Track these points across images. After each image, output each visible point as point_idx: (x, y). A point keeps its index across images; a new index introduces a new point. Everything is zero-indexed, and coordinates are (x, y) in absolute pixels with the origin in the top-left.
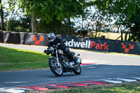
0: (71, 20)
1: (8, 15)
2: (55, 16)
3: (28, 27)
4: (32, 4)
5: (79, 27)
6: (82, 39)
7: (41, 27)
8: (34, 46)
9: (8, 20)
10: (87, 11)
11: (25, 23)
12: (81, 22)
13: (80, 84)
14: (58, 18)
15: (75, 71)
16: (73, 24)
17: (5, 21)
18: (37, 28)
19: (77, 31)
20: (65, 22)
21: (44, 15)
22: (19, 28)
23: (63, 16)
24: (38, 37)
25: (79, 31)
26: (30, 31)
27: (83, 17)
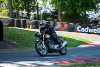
0: (87, 13)
1: (41, 9)
2: (75, 10)
3: (56, 18)
4: (59, 2)
5: (93, 18)
6: (95, 27)
7: (65, 18)
8: (60, 32)
9: (42, 13)
10: (98, 6)
11: (54, 15)
12: (94, 14)
13: (93, 59)
14: (78, 12)
15: (60, 52)
16: (88, 16)
17: (39, 13)
18: (62, 19)
19: (91, 21)
20: (82, 14)
21: (67, 9)
22: (49, 18)
23: (81, 10)
24: (63, 25)
25: (92, 21)
26: (58, 21)
27: (95, 11)
